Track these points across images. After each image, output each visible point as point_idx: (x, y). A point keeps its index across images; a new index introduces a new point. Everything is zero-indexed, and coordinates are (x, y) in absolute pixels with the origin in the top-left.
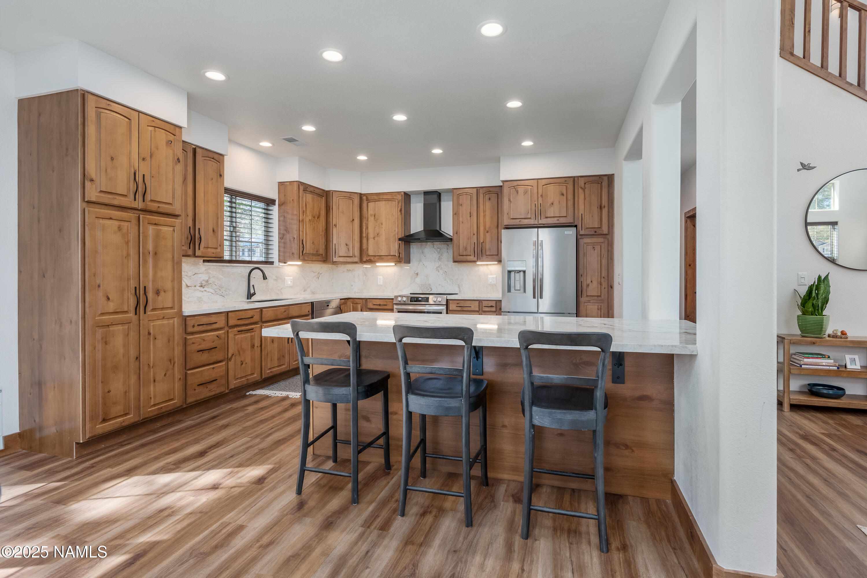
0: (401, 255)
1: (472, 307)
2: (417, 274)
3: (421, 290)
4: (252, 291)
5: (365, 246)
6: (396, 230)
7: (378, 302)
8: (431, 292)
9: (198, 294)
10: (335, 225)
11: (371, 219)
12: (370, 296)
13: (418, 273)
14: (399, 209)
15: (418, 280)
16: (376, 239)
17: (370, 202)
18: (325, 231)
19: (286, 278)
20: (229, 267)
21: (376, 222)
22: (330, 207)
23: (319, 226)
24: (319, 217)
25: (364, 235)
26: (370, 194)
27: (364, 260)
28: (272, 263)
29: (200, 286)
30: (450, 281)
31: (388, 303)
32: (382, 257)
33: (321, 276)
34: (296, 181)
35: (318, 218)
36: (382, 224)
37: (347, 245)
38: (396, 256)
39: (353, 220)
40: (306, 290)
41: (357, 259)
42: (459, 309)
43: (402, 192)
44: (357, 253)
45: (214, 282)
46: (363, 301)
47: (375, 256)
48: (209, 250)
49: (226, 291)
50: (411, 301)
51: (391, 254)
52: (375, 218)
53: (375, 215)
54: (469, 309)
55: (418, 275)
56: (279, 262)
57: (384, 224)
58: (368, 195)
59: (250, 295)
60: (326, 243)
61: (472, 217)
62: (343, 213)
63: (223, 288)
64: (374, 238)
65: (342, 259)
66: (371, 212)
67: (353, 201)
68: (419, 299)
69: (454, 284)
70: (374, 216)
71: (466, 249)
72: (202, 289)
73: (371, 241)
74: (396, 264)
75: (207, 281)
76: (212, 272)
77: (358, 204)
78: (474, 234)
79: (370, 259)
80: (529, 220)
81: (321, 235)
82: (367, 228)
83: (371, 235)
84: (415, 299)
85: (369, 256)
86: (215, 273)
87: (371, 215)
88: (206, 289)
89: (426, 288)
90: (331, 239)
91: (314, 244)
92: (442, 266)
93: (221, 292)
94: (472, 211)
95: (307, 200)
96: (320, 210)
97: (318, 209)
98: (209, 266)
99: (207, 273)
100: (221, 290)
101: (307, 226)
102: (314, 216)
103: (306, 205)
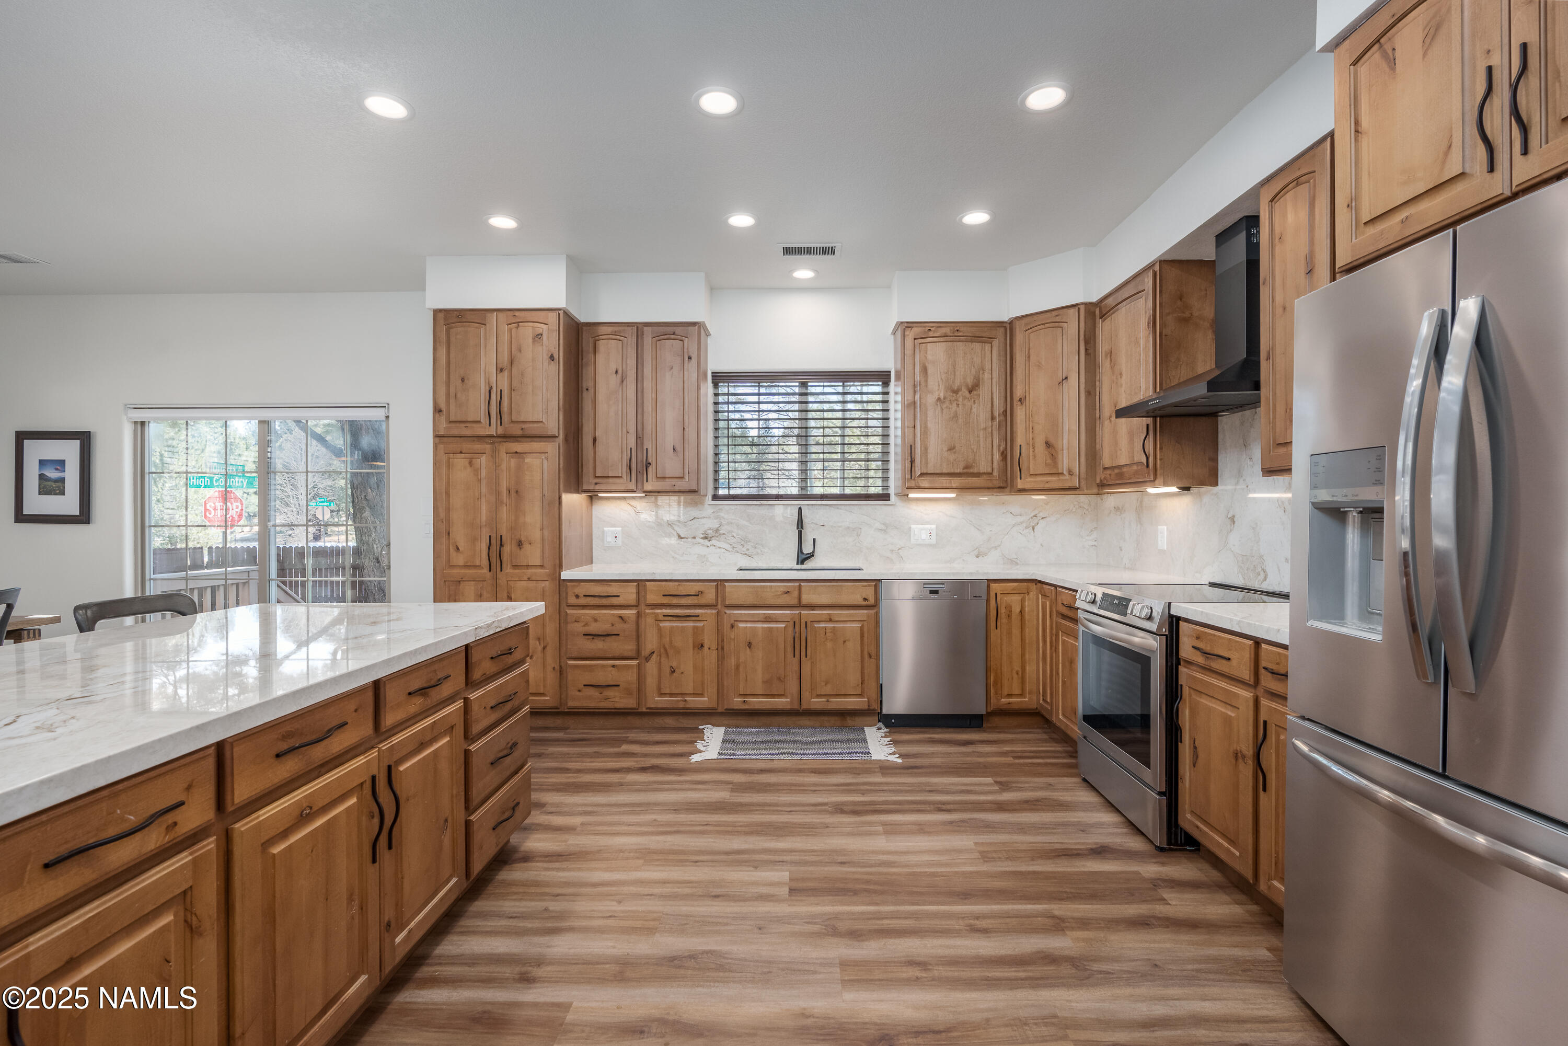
1: (1234, 662)
2: (1232, 520)
4: (807, 549)
5: (1097, 443)
9: (702, 551)
11: (1106, 365)
13: (1234, 516)
15: (1234, 541)
17: (1105, 320)
19: (913, 526)
20: (757, 507)
21: (1113, 374)
23: (974, 410)
24: (974, 388)
26: (1106, 298)
27: (1099, 481)
28: (889, 497)
29: (702, 538)
32: (1122, 470)
33: (1040, 523)
35: (970, 392)
36: (1121, 374)
37: (1048, 444)
39: (1065, 378)
40: (986, 554)
43: (1157, 260)
44: (1079, 461)
45: (730, 532)
47: (1112, 469)
48: (668, 481)
49: (755, 548)
51: (1135, 460)
52: (1111, 360)
53: (1111, 350)
54: (1225, 665)
55: (1234, 522)
56: (897, 494)
57: (1124, 373)
58: (1103, 300)
59: (803, 558)
62: (1039, 366)
63: (750, 541)
64: (1110, 419)
65: (1034, 482)
70: (1110, 356)
72: (706, 542)
73: (1106, 428)
75: (717, 530)
76: (724, 516)
77: (1078, 333)
80: (1453, 192)
81: (985, 429)
82: (1101, 393)
85: (1103, 471)
86: (732, 517)
87: (1107, 355)
88: (713, 542)
89: (1252, 567)
91: (955, 453)
93: (744, 549)
95: (929, 357)
96: (981, 372)
97: (973, 371)
98: (721, 507)
99: (717, 517)
100: (745, 545)
101: (930, 413)
102: (956, 388)
103: (925, 370)
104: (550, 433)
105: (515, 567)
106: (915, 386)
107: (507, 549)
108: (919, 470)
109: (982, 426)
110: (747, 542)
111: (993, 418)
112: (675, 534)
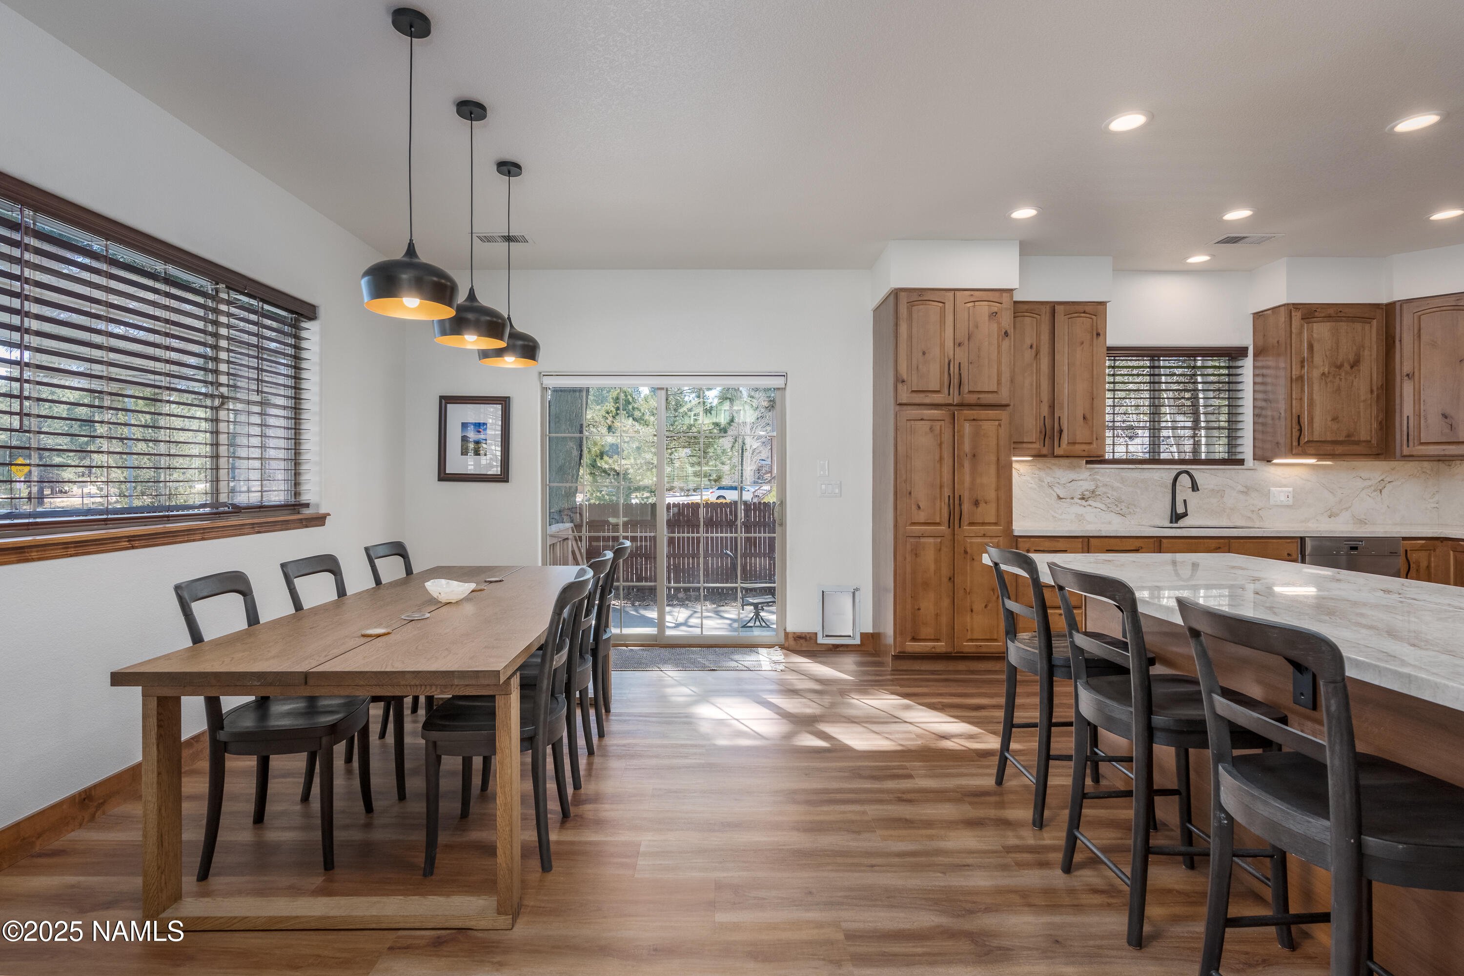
4: (1180, 510)
9: (1080, 510)
10: (1408, 375)
18: (1379, 391)
19: (1273, 489)
20: (1134, 471)
22: (1394, 339)
23: (1355, 384)
24: (1355, 364)
28: (1241, 462)
29: (1080, 499)
33: (1386, 486)
34: (1284, 305)
35: (1352, 367)
37: (1445, 416)
40: (1337, 515)
45: (1106, 493)
48: (1077, 447)
49: (1128, 508)
56: (1254, 459)
59: (1176, 517)
60: (1381, 418)
62: (1435, 345)
63: (1123, 502)
65: (1430, 450)
72: (1083, 502)
75: (1093, 492)
76: (1101, 479)
81: (1364, 401)
86: (1108, 480)
88: (1090, 502)
90: (1398, 407)
91: (1338, 422)
93: (1119, 509)
95: (1315, 336)
96: (1362, 349)
97: (1355, 348)
98: (1097, 470)
99: (1094, 480)
100: (1119, 505)
101: (1316, 387)
102: (1339, 363)
103: (1311, 347)
104: (1004, 402)
105: (971, 524)
106: (1302, 362)
107: (966, 507)
108: (1305, 438)
109: (1363, 398)
110: (1121, 502)
111: (1372, 392)
112: (1055, 495)
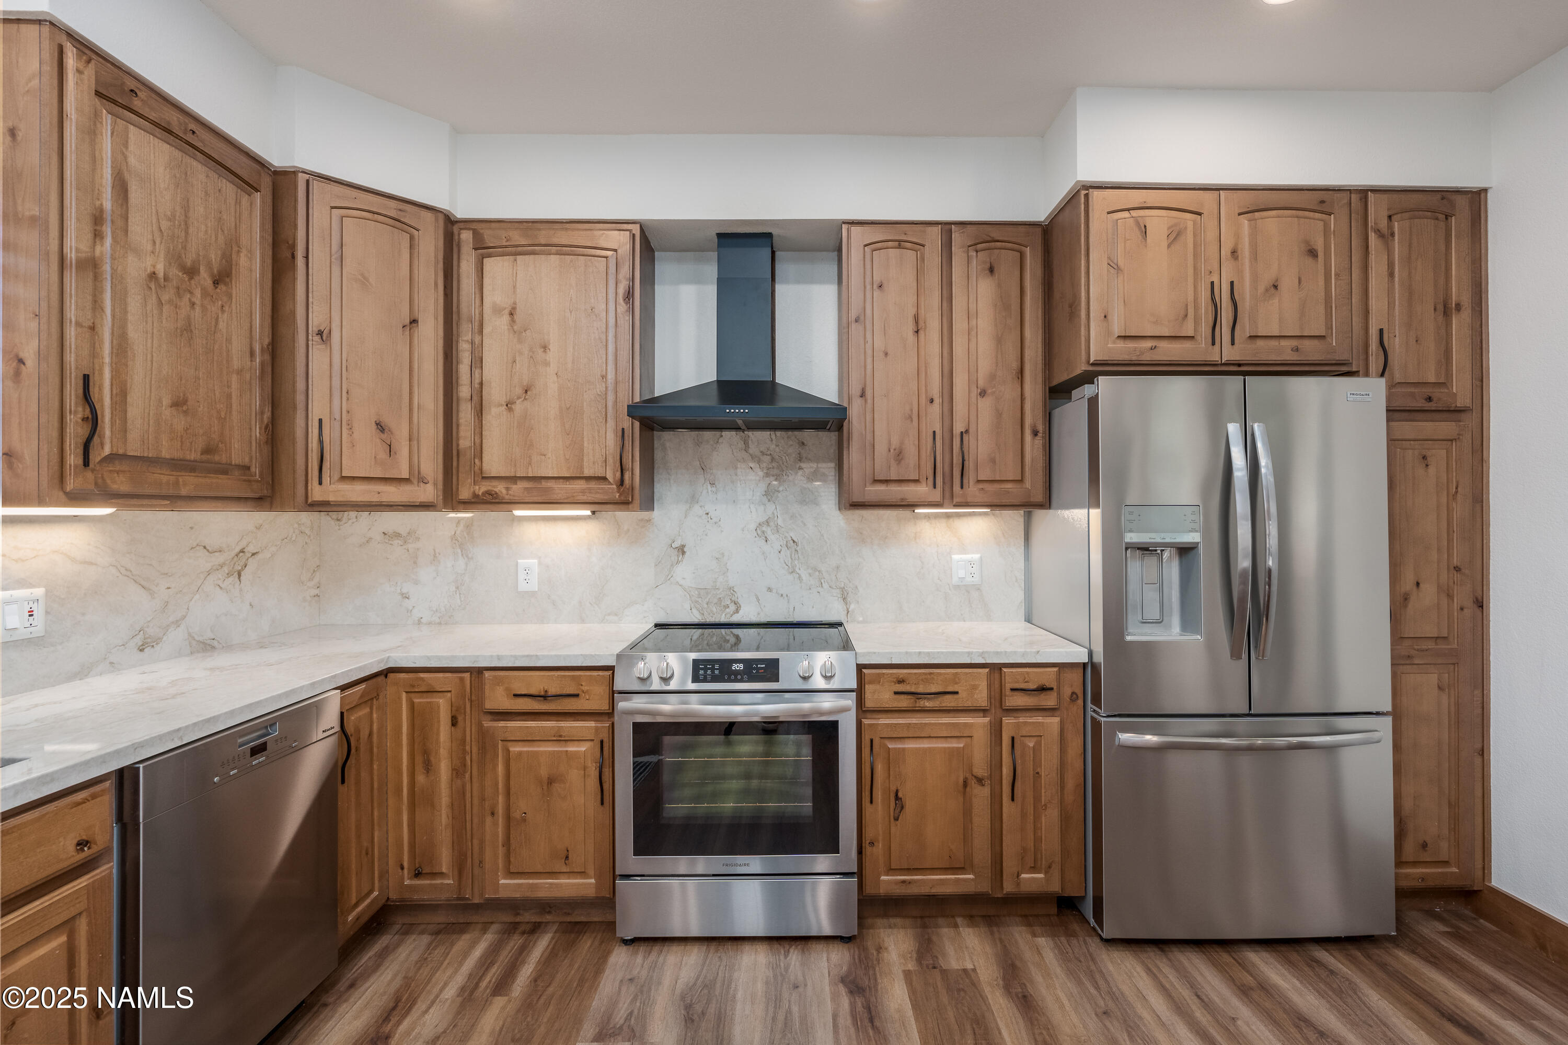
0: (627, 476)
1: (963, 694)
2: (682, 550)
3: (694, 611)
5: (465, 439)
6: (611, 376)
7: (538, 683)
8: (736, 619)
10: (320, 333)
11: (496, 325)
12: (499, 658)
13: (683, 546)
14: (621, 290)
15: (684, 573)
16: (518, 407)
17: (490, 256)
18: (267, 357)
21: (520, 341)
22: (293, 247)
23: (222, 325)
24: (222, 278)
25: (464, 391)
26: (493, 225)
27: (465, 493)
30: (810, 575)
31: (585, 688)
32: (545, 484)
33: (253, 564)
35: (216, 283)
36: (545, 348)
37: (380, 427)
38: (604, 479)
39: (414, 321)
41: (428, 493)
42: (904, 702)
43: (633, 222)
44: (431, 465)
46: (462, 679)
47: (514, 479)
50: (696, 679)
51: (587, 473)
52: (513, 321)
53: (514, 308)
54: (948, 701)
55: (684, 553)
57: (553, 347)
58: (483, 225)
60: (267, 415)
61: (921, 333)
62: (363, 281)
64: (509, 405)
65: (356, 492)
66: (495, 295)
67: (412, 238)
68: (735, 667)
69: (825, 586)
70: (511, 314)
71: (899, 456)
73: (495, 418)
74: (593, 513)
77: (436, 257)
78: (932, 401)
79: (488, 493)
80: (1188, 345)
81: (239, 372)
82: (478, 362)
83: (495, 393)
84: (713, 669)
85: (483, 478)
87: (497, 310)
89: (715, 600)
90: (300, 398)
91: (186, 413)
92: (780, 522)
94: (922, 312)
95: (132, 160)
96: (235, 249)
97: (221, 238)
101: (134, 304)
102: (189, 264)
103: (121, 188)
106: (98, 219)
108: (106, 446)
109: (236, 364)
111: (252, 354)
